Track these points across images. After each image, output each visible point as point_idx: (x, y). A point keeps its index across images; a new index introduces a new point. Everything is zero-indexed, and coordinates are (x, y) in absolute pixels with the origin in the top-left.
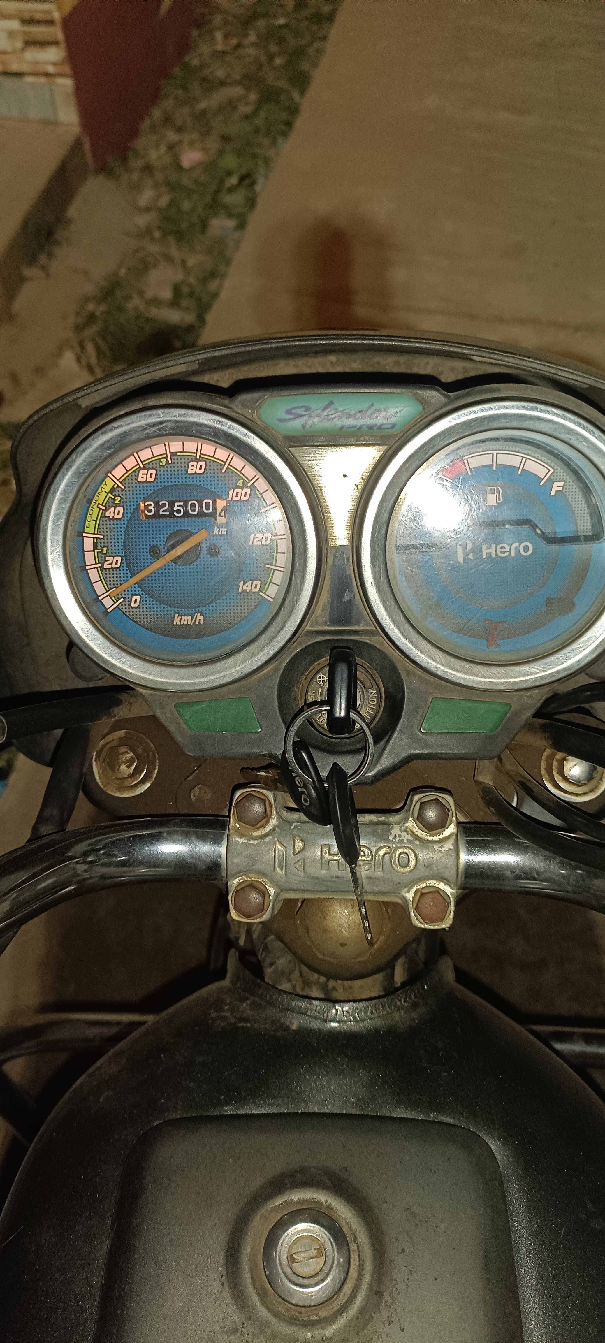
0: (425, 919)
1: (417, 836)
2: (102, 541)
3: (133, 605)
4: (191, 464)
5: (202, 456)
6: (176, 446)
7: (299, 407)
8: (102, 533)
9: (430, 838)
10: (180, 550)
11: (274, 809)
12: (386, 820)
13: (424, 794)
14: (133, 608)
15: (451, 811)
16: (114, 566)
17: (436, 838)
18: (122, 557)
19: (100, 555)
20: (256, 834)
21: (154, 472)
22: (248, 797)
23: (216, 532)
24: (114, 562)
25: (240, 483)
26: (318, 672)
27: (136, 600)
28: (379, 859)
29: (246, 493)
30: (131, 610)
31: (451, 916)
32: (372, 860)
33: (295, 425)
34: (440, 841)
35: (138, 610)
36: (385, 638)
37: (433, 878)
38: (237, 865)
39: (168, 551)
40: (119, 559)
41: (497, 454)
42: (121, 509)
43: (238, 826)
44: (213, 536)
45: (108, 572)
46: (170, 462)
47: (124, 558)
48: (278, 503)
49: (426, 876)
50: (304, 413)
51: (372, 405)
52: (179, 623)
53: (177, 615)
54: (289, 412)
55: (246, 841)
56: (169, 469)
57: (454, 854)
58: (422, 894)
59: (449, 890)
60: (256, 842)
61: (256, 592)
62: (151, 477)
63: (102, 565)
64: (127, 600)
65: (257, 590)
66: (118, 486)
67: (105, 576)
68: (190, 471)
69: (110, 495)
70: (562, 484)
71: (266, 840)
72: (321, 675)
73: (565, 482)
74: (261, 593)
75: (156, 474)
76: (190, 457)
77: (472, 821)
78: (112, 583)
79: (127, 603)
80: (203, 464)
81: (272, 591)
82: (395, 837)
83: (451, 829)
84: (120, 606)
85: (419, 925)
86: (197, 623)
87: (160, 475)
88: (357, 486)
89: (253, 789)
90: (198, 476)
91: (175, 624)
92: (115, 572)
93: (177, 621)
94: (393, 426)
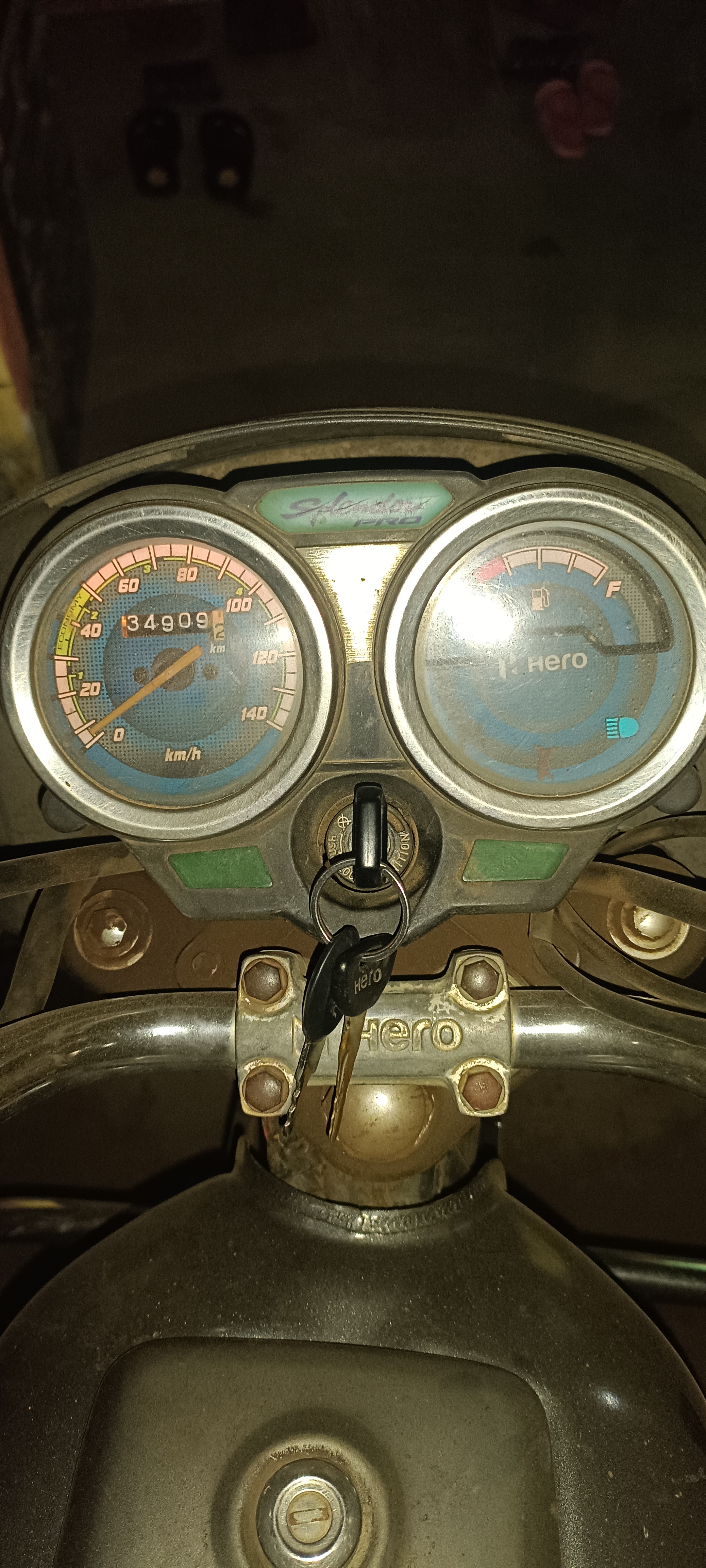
0: (474, 1105)
1: (462, 1006)
2: (77, 664)
3: (116, 739)
4: (181, 570)
5: (193, 560)
6: (162, 549)
7: (306, 501)
8: (77, 655)
9: (478, 1008)
10: (171, 672)
11: (290, 979)
12: (425, 988)
13: (468, 956)
14: (116, 743)
15: (500, 975)
16: (93, 693)
17: (484, 1008)
18: (101, 682)
19: (74, 680)
20: (269, 1010)
21: (137, 581)
22: (259, 965)
23: (212, 650)
24: (91, 689)
25: (240, 592)
26: (338, 814)
27: (119, 733)
28: (417, 1036)
29: (247, 603)
30: (114, 745)
31: (506, 1101)
32: (409, 1036)
33: (303, 521)
34: (489, 1011)
35: (122, 745)
36: (417, 771)
37: (483, 1055)
38: (248, 1047)
39: (157, 675)
40: (98, 685)
41: (542, 550)
42: (99, 626)
43: (248, 1001)
44: (210, 654)
45: (85, 701)
46: (156, 568)
47: (104, 684)
48: (285, 615)
49: (475, 1054)
50: (313, 507)
51: (393, 495)
52: (171, 760)
53: (169, 750)
54: (294, 506)
55: (258, 1019)
56: (154, 577)
57: (506, 1026)
58: (469, 1076)
59: (502, 1070)
60: (270, 1020)
61: (262, 720)
62: (133, 587)
63: (78, 692)
64: (109, 734)
65: (263, 718)
66: (95, 599)
67: (81, 705)
68: (179, 579)
69: (85, 609)
70: (619, 583)
71: (282, 1016)
72: (343, 817)
73: (623, 581)
74: (268, 722)
75: (140, 584)
76: (179, 563)
77: (528, 985)
78: (90, 714)
79: (109, 737)
80: (195, 570)
81: (282, 718)
82: (436, 1007)
83: (502, 996)
84: (101, 742)
85: (468, 1113)
86: (193, 758)
87: (145, 584)
88: (378, 591)
89: (265, 956)
90: (189, 585)
91: (166, 760)
92: (93, 701)
93: (168, 757)
94: (419, 519)
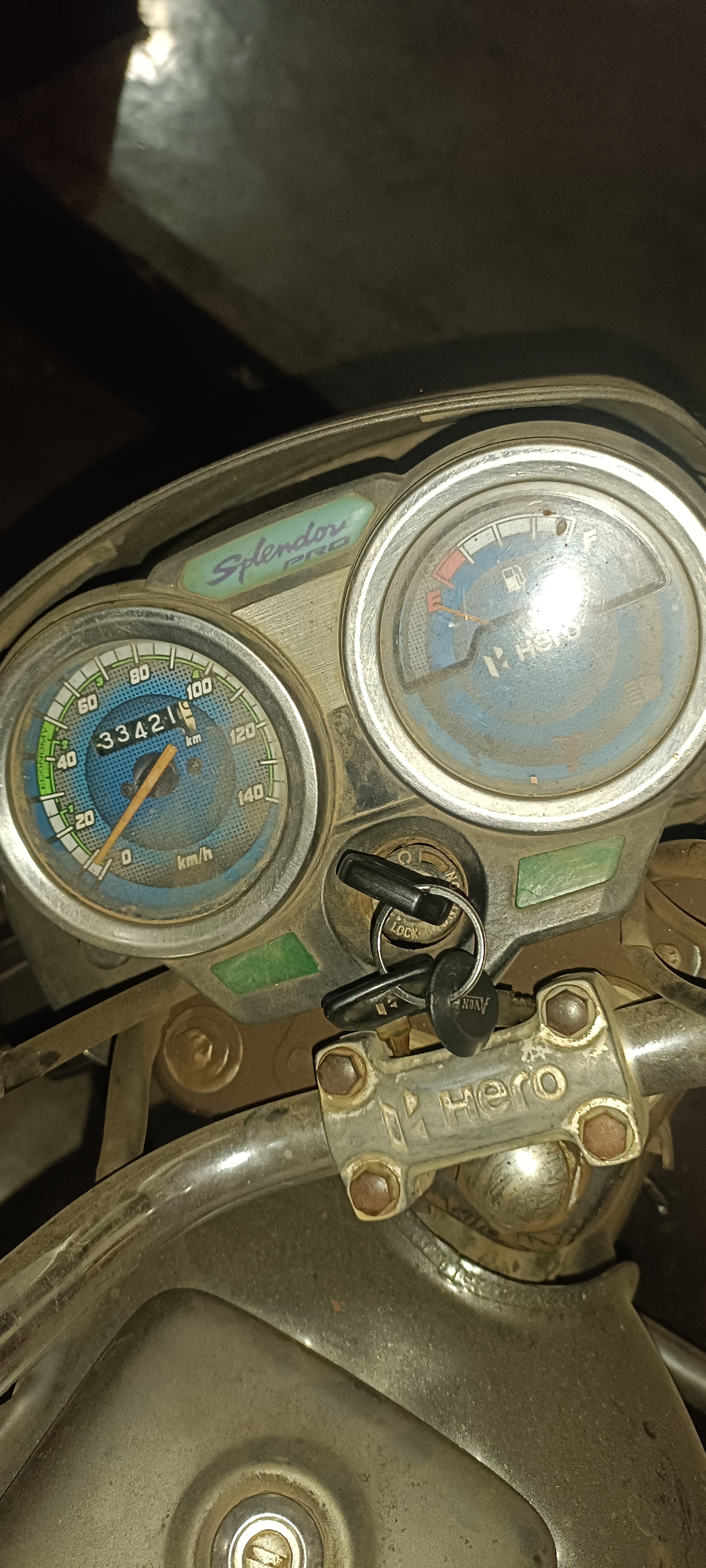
0: (598, 1155)
1: (556, 1045)
3: (125, 862)
4: (132, 672)
5: (141, 658)
6: (107, 657)
9: (576, 1044)
11: (368, 1064)
12: (514, 1035)
13: (550, 988)
14: (126, 866)
15: (590, 1003)
16: (88, 823)
17: (583, 1042)
18: (92, 809)
19: (68, 816)
20: (354, 1102)
21: (93, 697)
22: (333, 1057)
23: (189, 743)
24: (86, 819)
25: (196, 675)
27: (126, 856)
28: (517, 1093)
29: (207, 684)
30: (125, 869)
31: (637, 1140)
32: (508, 1095)
34: (589, 1044)
35: (132, 866)
37: (595, 1096)
38: (344, 1149)
39: (140, 785)
40: (90, 813)
41: (497, 525)
42: (73, 754)
43: (328, 1098)
45: (84, 833)
47: (95, 810)
48: (242, 686)
49: (585, 1096)
52: (185, 867)
53: (179, 857)
55: (344, 1116)
56: (110, 687)
57: (615, 1054)
59: (622, 1106)
60: (357, 1113)
61: (261, 799)
62: (92, 704)
64: (116, 859)
65: (261, 796)
67: (82, 839)
68: (134, 682)
69: (54, 742)
71: (370, 1106)
74: (267, 799)
75: (98, 699)
76: (128, 665)
78: (92, 844)
79: (118, 863)
80: (146, 667)
81: (279, 791)
82: (529, 1055)
83: (600, 1023)
84: (111, 869)
85: (598, 1164)
86: (206, 859)
87: (102, 698)
89: (334, 1047)
90: (145, 684)
91: (180, 869)
92: (91, 830)
93: (181, 865)
